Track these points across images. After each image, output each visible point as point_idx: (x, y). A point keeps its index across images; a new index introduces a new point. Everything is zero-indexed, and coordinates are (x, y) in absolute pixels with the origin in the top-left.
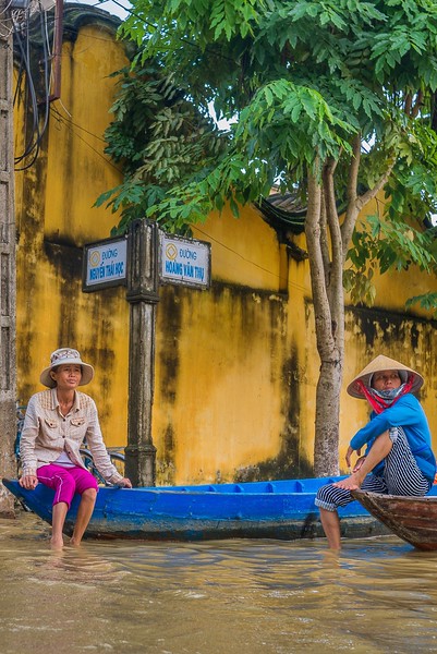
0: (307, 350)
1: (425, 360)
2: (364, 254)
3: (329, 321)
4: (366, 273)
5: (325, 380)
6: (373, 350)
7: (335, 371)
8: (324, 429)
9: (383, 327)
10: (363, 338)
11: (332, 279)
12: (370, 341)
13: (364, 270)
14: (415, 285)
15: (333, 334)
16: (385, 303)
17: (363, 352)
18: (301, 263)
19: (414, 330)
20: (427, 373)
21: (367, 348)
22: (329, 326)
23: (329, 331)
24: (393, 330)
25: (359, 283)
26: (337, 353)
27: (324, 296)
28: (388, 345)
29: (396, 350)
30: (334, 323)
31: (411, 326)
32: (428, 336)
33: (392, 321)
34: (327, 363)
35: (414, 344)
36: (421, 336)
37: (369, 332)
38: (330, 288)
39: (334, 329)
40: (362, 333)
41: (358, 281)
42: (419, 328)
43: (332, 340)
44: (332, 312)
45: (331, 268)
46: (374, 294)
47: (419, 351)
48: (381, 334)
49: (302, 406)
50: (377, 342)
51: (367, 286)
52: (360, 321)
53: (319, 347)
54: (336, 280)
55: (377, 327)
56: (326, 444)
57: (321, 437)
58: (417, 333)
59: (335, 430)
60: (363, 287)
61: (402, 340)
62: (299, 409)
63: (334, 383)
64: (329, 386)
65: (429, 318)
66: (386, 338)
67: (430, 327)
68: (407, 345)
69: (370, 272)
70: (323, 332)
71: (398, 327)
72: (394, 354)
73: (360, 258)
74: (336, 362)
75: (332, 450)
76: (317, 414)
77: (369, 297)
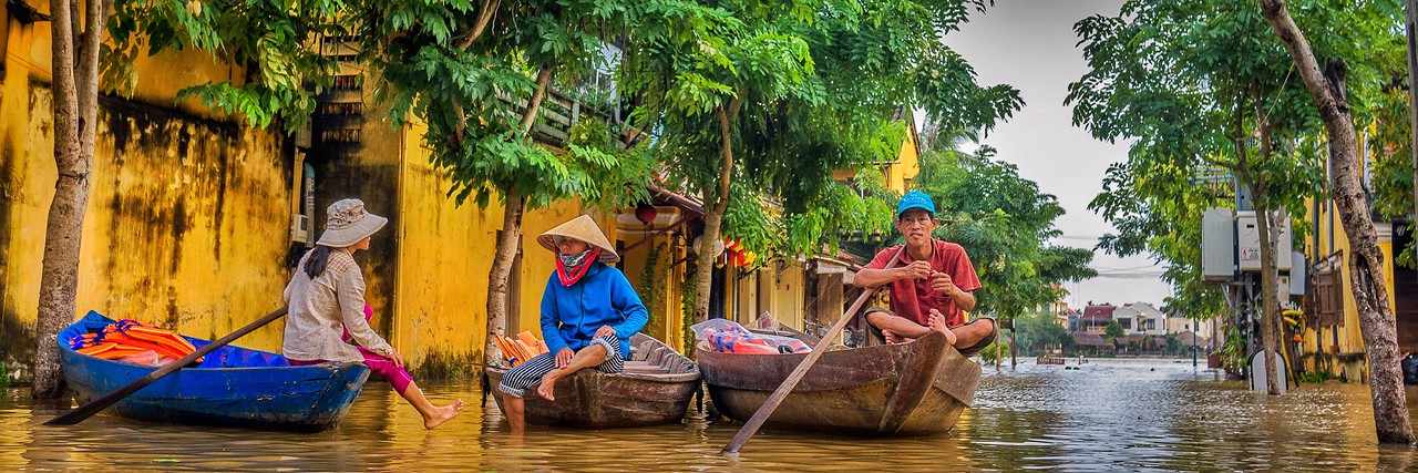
0: (27, 154)
1: (195, 174)
2: (128, 25)
3: (74, 117)
4: (127, 52)
5: (63, 202)
6: (124, 158)
7: (78, 189)
8: (56, 271)
9: (142, 125)
10: (112, 141)
11: (83, 58)
12: (120, 146)
13: (125, 47)
14: (189, 70)
15: (79, 136)
16: (147, 93)
17: (110, 160)
18: (28, 26)
19: (184, 134)
20: (197, 194)
21: (116, 155)
22: (75, 125)
23: (74, 132)
24: (154, 131)
25: (116, 64)
26: (84, 163)
27: (70, 80)
28: (146, 152)
29: (157, 160)
30: (81, 121)
31: (179, 126)
32: (202, 142)
33: (154, 118)
34: (67, 176)
35: (183, 151)
36: (193, 142)
37: (120, 133)
38: (79, 69)
39: (80, 129)
40: (110, 133)
41: (116, 62)
42: (191, 130)
43: (78, 144)
44: (80, 105)
45: (83, 41)
46: (135, 83)
47: (188, 161)
48: (137, 136)
49: (14, 235)
50: (130, 147)
51: (127, 69)
52: (108, 116)
53: (57, 154)
54: (88, 60)
55: (133, 125)
56: (57, 293)
57: (51, 283)
58: (188, 137)
59: (74, 273)
60: (122, 72)
61: (166, 146)
62: (9, 240)
63: (77, 206)
64: (68, 209)
65: (204, 117)
66: (143, 142)
67: (205, 131)
68: (172, 152)
69: (135, 51)
70: (65, 133)
71: (161, 128)
72: (153, 165)
73: (121, 30)
74: (81, 176)
75: (66, 301)
76: (48, 250)
77: (128, 85)
